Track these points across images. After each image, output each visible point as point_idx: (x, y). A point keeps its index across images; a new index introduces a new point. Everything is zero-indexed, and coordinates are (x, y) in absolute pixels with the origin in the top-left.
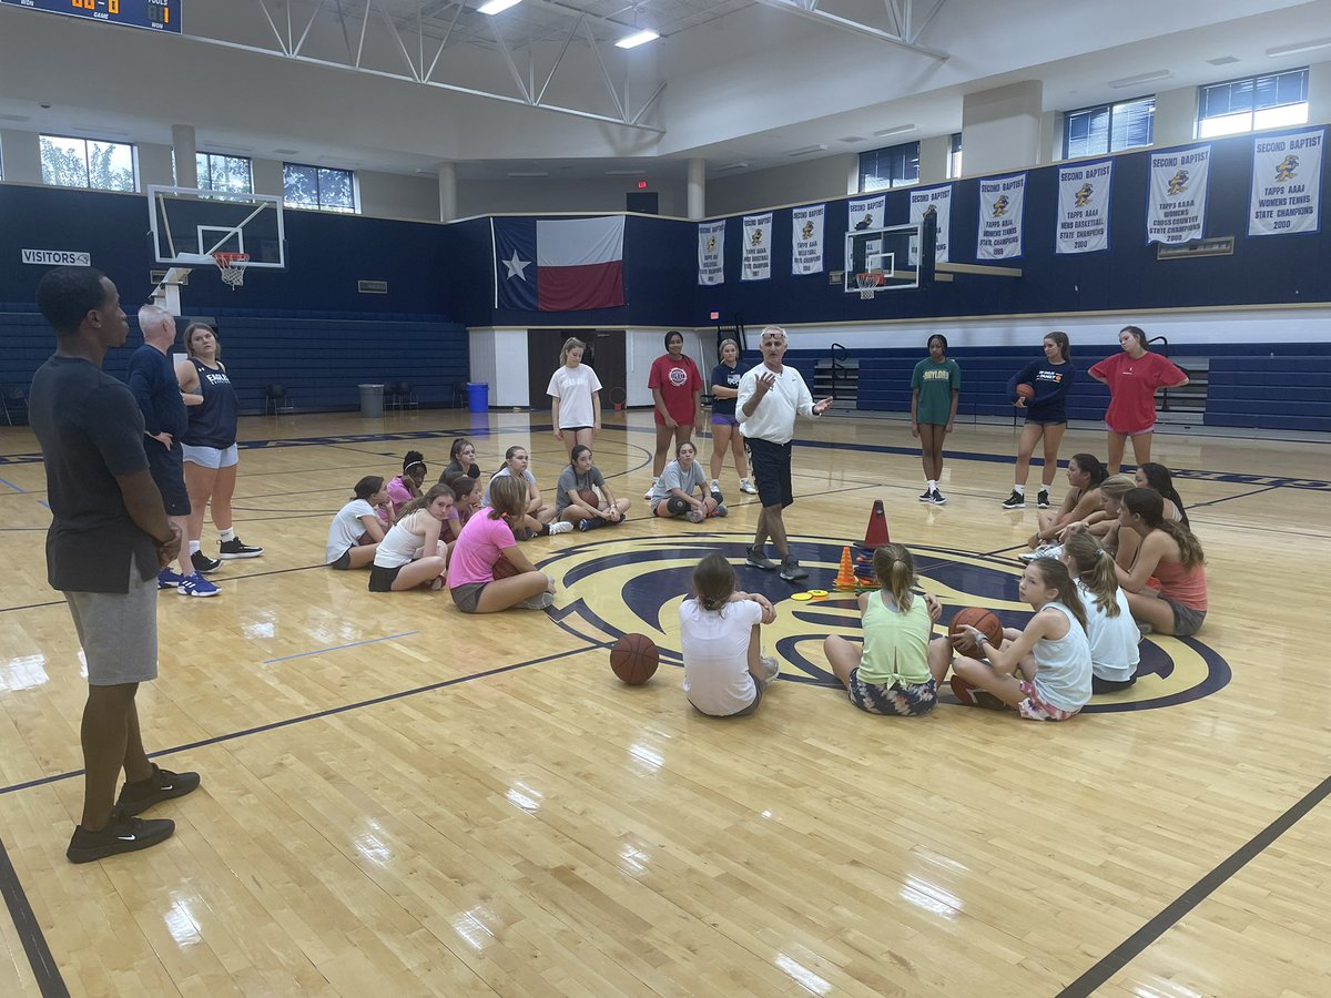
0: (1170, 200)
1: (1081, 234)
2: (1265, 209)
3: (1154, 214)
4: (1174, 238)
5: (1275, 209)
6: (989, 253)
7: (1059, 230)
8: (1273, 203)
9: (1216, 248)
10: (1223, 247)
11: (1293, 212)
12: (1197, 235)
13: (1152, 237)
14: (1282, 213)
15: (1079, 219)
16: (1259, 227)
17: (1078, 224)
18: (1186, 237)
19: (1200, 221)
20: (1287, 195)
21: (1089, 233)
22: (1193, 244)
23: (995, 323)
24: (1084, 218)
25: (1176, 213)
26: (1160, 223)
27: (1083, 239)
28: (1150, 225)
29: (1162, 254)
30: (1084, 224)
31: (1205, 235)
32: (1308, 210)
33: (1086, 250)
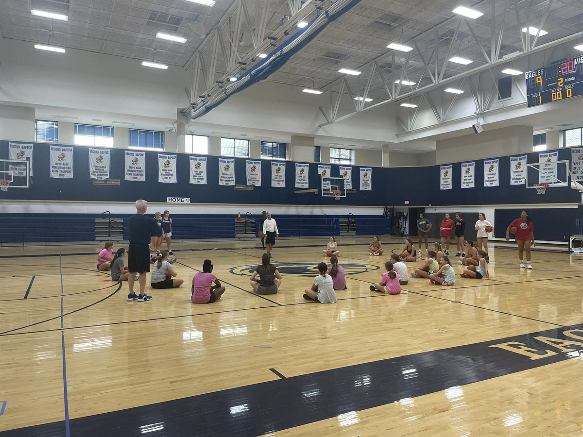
0: (97, 165)
1: (61, 172)
2: (129, 172)
3: (92, 169)
4: (99, 178)
5: (133, 173)
6: (17, 174)
7: (51, 169)
8: (132, 171)
9: (113, 182)
10: (117, 183)
11: (138, 175)
12: (108, 177)
13: (92, 177)
14: (135, 175)
15: (60, 166)
16: (128, 178)
17: (60, 168)
18: (104, 178)
19: (108, 173)
20: (135, 169)
21: (65, 172)
22: (105, 181)
23: (20, 203)
24: (62, 166)
25: (99, 169)
26: (94, 172)
27: (63, 173)
28: (91, 172)
29: (95, 183)
30: (63, 168)
31: (110, 178)
32: (142, 175)
33: (64, 177)
